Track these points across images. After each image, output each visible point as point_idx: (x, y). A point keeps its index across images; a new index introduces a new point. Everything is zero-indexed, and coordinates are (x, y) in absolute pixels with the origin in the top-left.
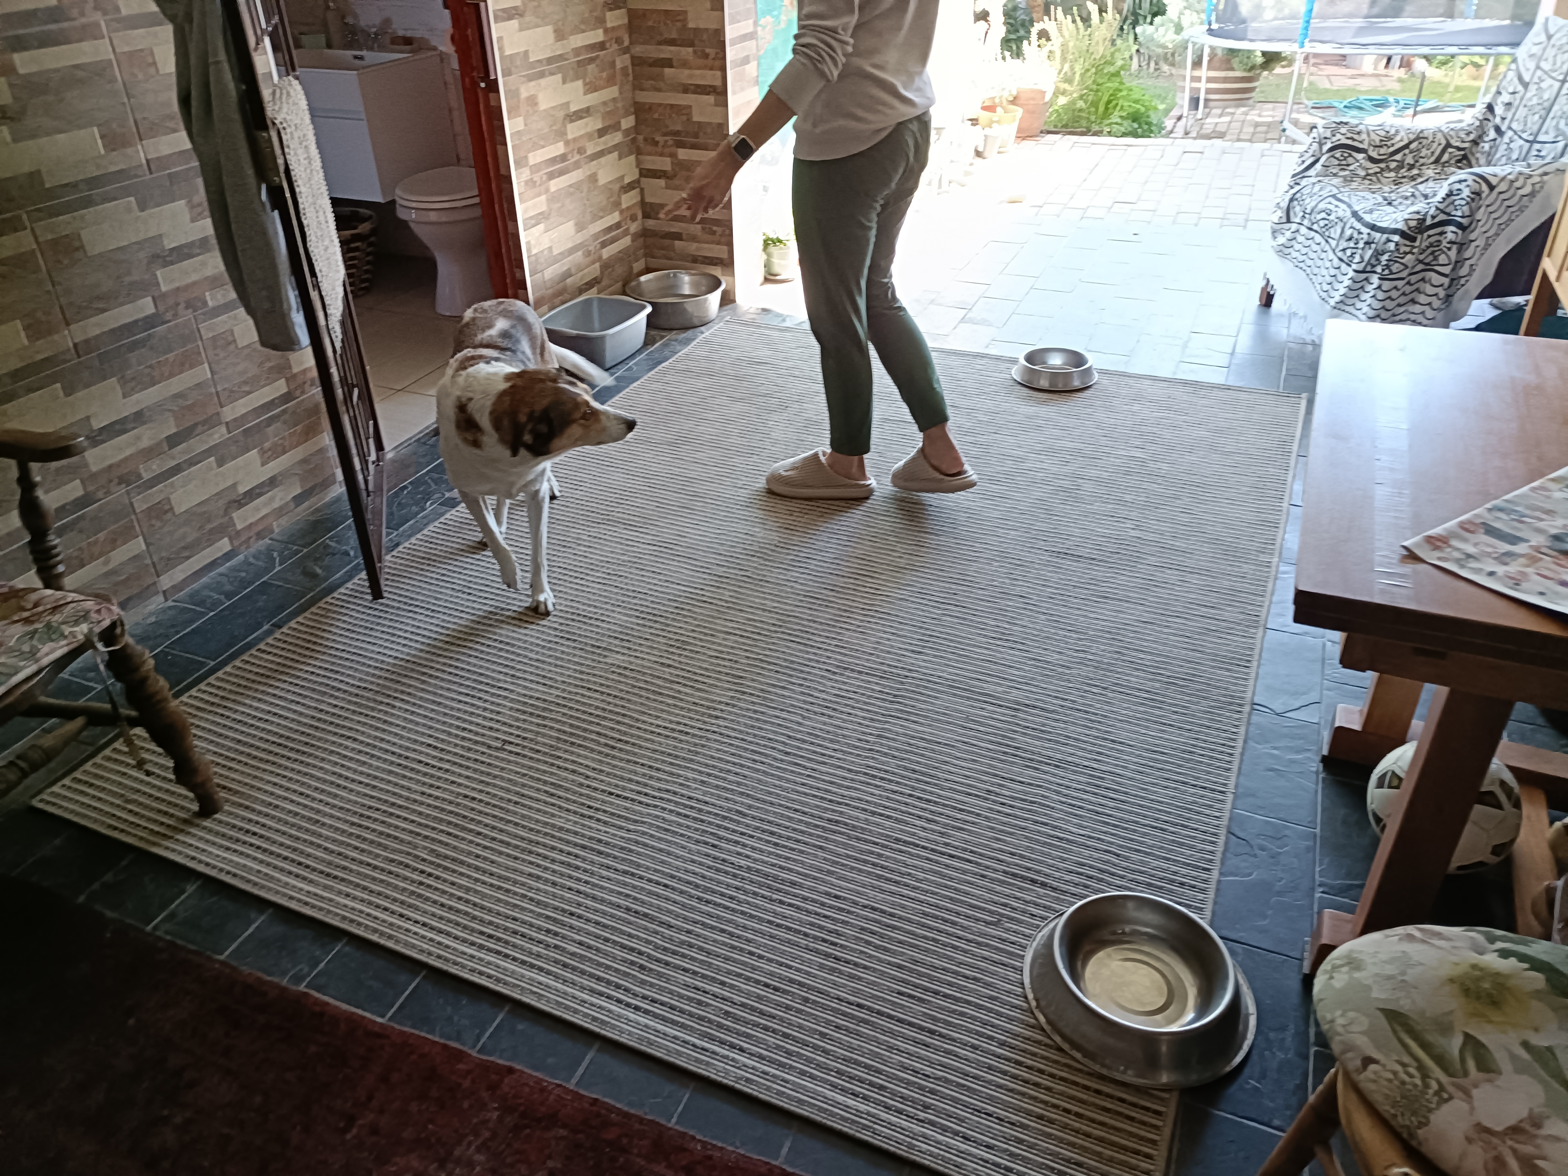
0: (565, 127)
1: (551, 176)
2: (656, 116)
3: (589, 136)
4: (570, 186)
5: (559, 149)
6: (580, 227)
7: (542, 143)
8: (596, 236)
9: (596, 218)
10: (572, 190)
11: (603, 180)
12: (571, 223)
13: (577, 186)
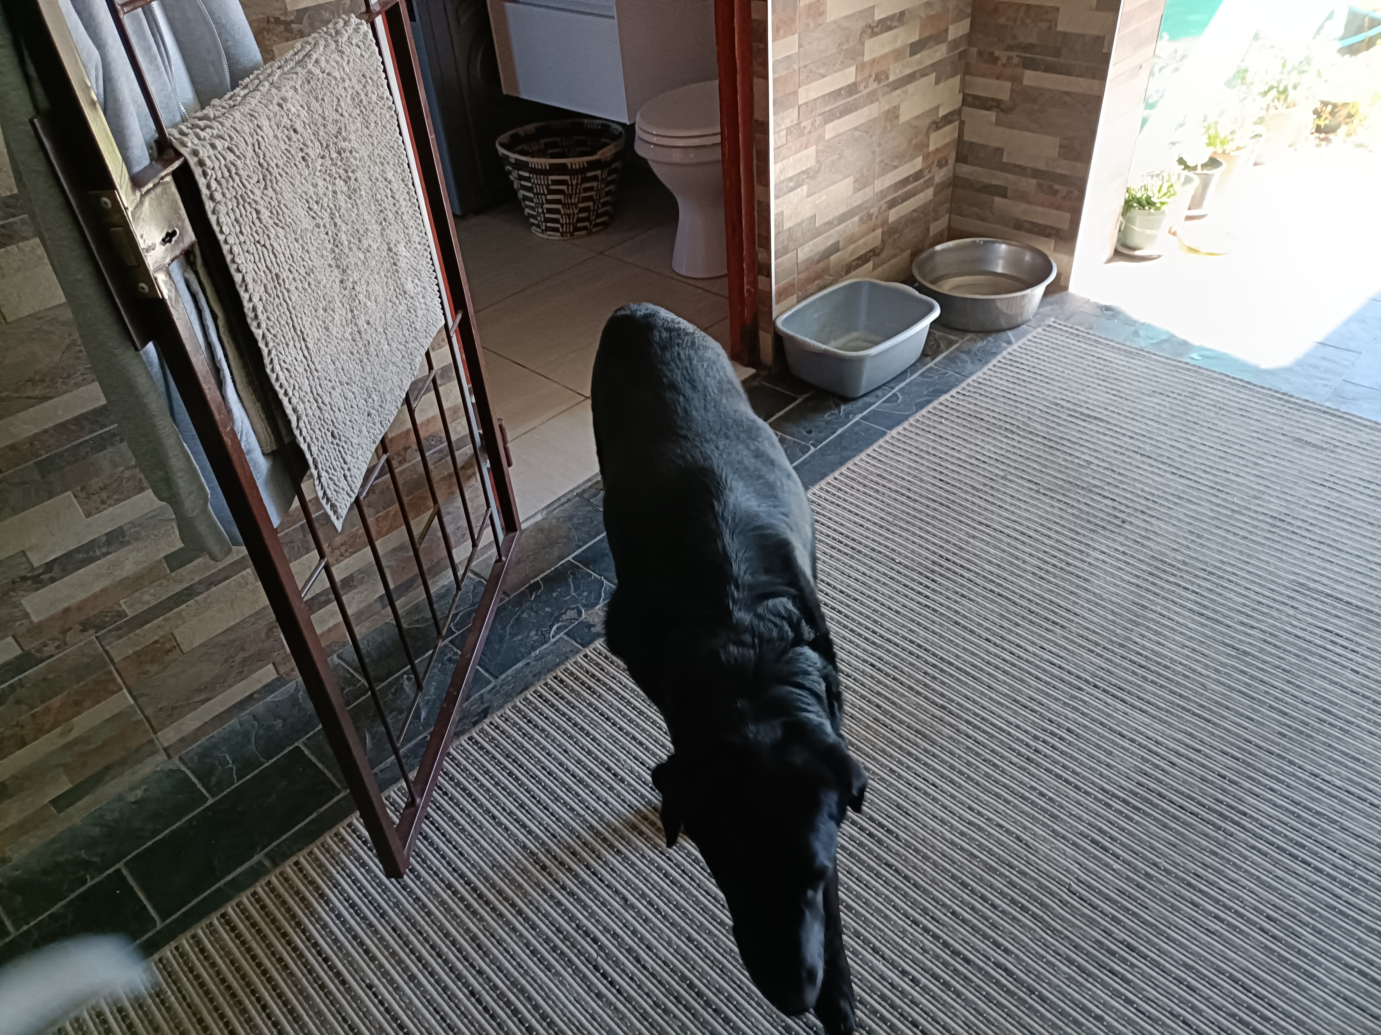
0: (863, 44)
1: (830, 117)
2: (1002, 21)
3: (897, 55)
4: (856, 129)
5: (849, 75)
6: (861, 184)
7: (822, 71)
8: (883, 194)
9: (887, 168)
10: (857, 133)
11: (906, 115)
12: (850, 180)
13: (867, 128)
